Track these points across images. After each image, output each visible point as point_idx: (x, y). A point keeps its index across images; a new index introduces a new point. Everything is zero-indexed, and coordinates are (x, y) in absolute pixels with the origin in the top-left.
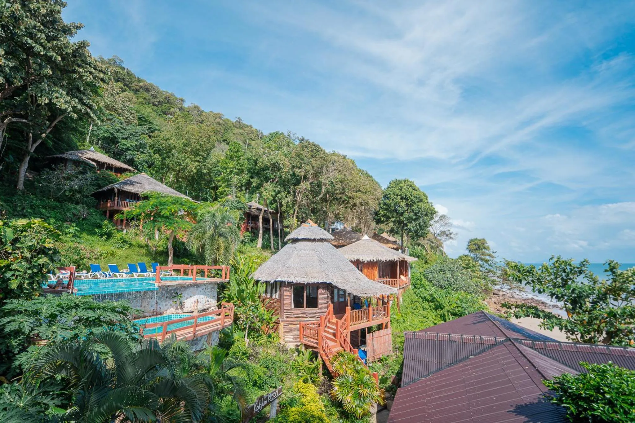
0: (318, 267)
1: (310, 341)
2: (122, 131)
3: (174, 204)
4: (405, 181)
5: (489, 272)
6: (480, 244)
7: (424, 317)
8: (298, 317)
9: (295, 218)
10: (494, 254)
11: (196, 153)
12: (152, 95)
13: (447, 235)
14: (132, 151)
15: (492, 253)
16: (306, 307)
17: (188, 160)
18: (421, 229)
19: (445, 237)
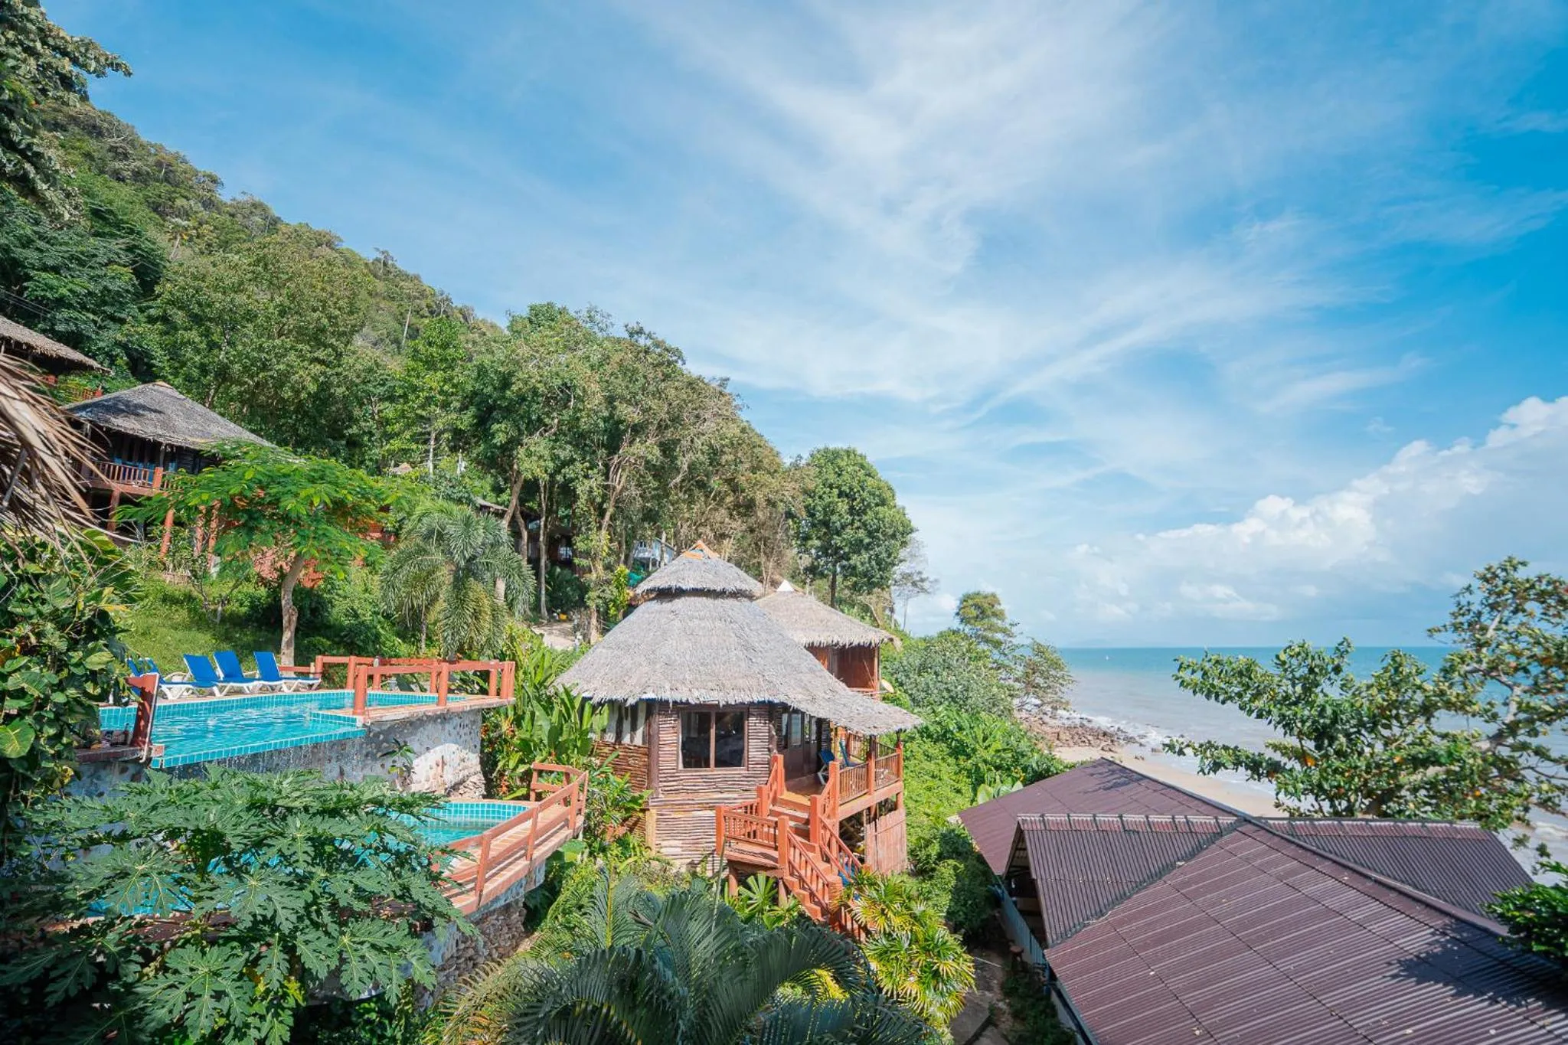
0: (743, 664)
1: (742, 852)
2: (41, 244)
3: (312, 481)
4: (848, 452)
5: (999, 668)
6: (986, 605)
7: (933, 777)
8: (696, 792)
9: (604, 532)
10: (1014, 629)
11: (316, 338)
12: (112, 149)
13: (914, 584)
14: (75, 308)
15: (1009, 627)
16: (716, 766)
17: (292, 356)
18: (880, 570)
19: (911, 588)
